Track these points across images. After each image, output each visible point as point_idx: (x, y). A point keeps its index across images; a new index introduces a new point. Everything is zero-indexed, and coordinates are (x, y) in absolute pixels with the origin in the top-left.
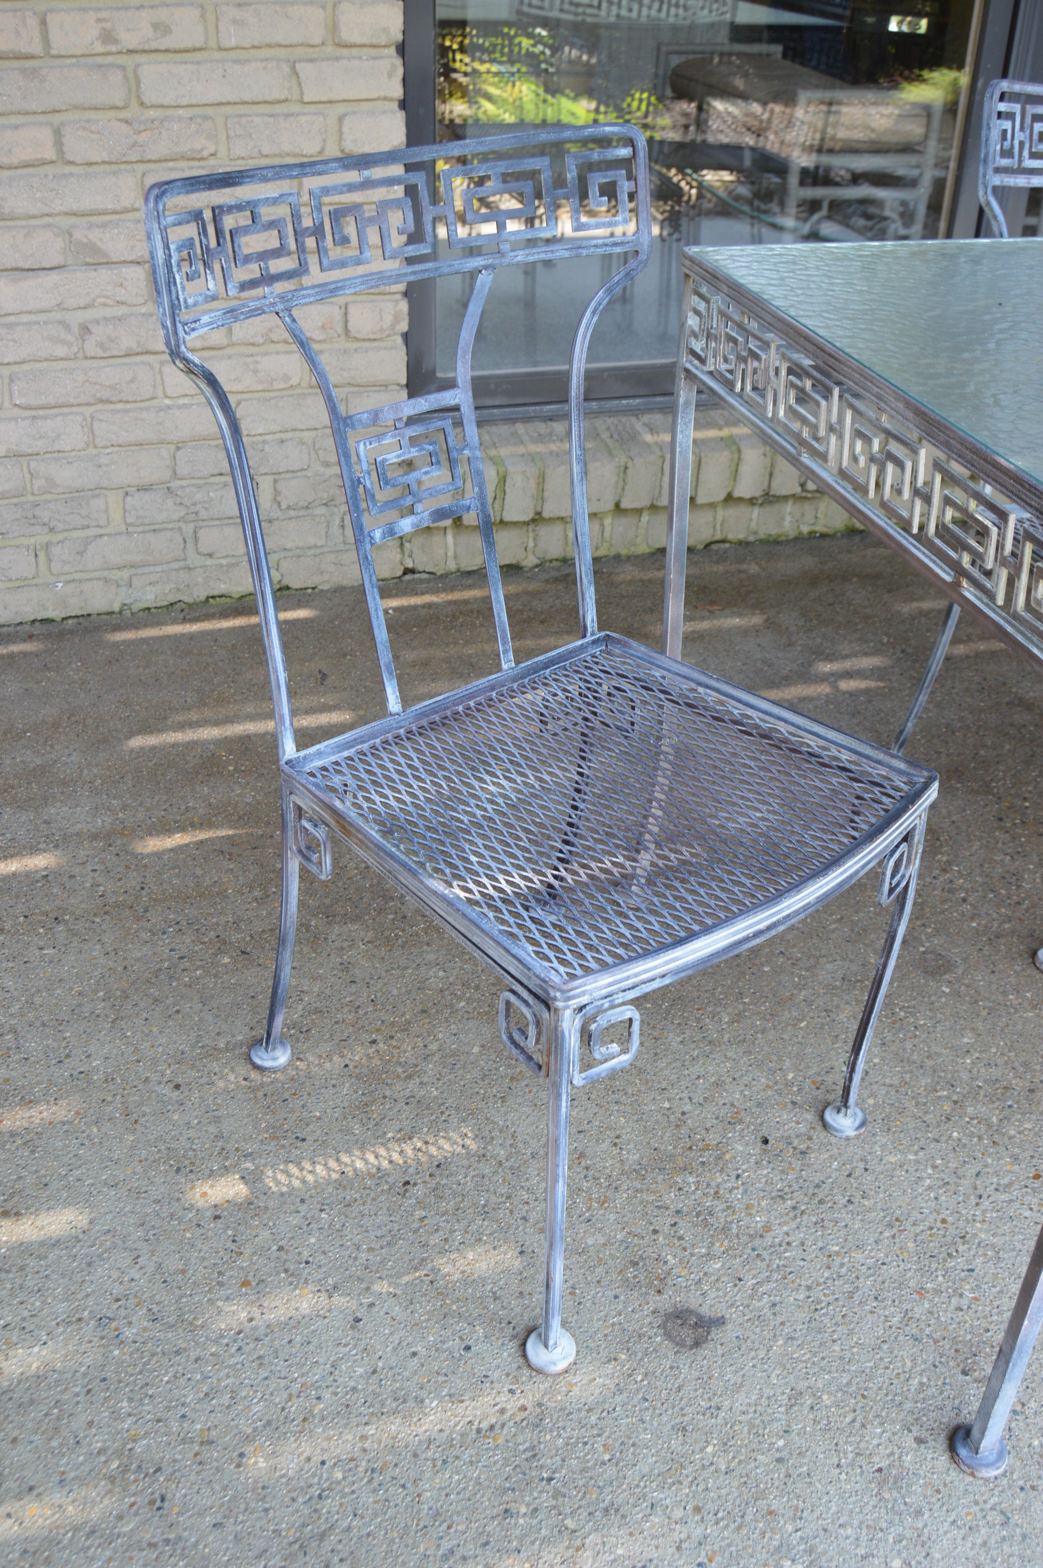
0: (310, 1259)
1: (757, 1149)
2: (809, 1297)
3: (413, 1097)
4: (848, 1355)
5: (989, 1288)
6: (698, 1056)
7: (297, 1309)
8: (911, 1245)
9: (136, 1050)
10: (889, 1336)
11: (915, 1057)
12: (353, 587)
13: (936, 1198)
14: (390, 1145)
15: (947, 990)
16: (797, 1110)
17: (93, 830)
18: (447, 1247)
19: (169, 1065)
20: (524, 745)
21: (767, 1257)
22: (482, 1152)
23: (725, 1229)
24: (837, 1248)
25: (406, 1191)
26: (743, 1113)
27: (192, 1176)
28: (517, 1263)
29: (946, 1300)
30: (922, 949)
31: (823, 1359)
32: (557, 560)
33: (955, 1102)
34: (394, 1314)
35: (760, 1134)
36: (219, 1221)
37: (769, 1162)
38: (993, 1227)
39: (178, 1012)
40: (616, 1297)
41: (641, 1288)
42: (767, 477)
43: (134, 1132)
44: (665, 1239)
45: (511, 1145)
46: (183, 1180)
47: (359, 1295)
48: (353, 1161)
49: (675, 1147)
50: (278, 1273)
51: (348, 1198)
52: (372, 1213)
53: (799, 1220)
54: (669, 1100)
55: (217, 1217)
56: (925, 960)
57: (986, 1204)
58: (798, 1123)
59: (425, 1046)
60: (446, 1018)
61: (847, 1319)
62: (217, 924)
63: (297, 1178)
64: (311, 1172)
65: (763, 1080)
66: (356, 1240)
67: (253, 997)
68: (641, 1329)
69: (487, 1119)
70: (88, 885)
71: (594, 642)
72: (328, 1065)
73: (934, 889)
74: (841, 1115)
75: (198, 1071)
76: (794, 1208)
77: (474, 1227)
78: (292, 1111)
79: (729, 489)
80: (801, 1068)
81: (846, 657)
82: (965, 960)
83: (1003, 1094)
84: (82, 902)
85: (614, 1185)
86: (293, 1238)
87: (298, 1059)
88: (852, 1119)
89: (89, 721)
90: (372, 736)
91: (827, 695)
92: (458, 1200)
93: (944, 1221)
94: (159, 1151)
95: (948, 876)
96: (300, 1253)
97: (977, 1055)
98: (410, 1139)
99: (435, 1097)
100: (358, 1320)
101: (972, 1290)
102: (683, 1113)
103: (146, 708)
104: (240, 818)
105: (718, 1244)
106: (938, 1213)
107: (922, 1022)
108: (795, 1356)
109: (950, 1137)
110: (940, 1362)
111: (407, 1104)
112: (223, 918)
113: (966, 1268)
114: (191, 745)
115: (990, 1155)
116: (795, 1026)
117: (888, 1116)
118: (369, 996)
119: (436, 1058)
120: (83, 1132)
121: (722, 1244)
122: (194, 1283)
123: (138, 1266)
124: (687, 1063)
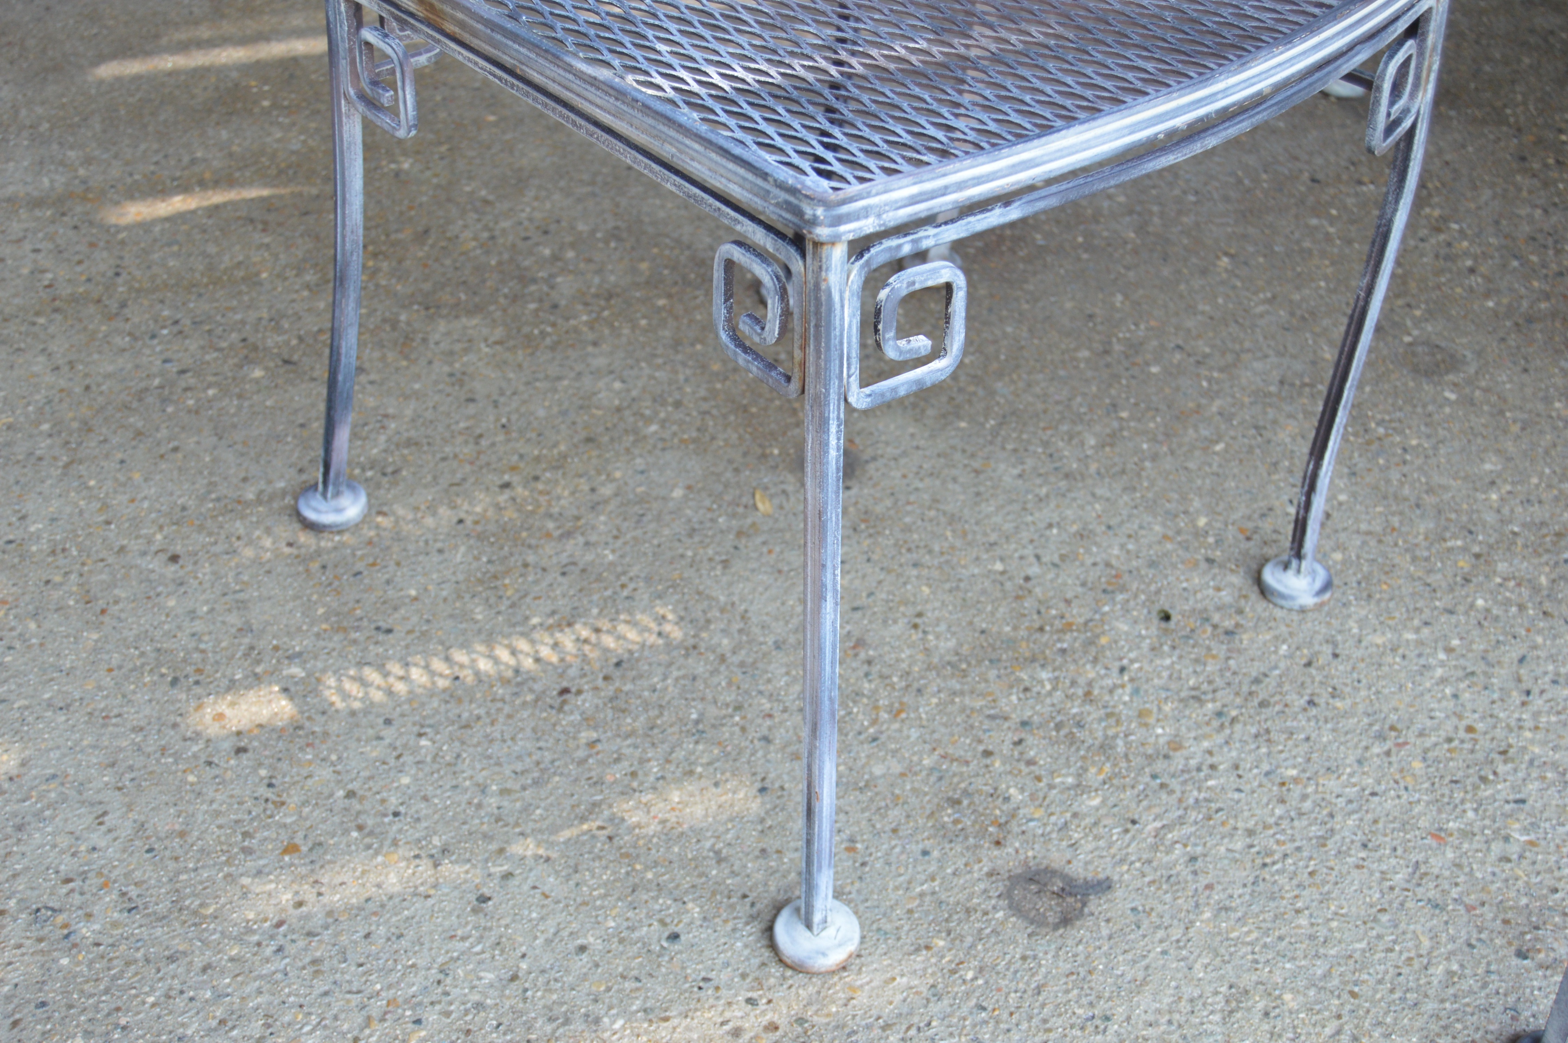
0: (402, 809)
1: (1151, 630)
2: (1251, 846)
3: (574, 564)
4: (1322, 932)
5: (1553, 828)
6: (1047, 496)
7: (379, 886)
8: (1417, 765)
9: (105, 507)
10: (1390, 903)
11: (1406, 491)
13: (1455, 696)
14: (536, 635)
15: (1453, 397)
16: (1216, 570)
17: (36, 194)
18: (635, 784)
19: (161, 528)
21: (1178, 788)
22: (691, 641)
23: (1105, 747)
24: (1294, 772)
25: (564, 702)
26: (1126, 577)
27: (198, 690)
28: (755, 806)
29: (1484, 847)
30: (1407, 339)
31: (1281, 938)
33: (1477, 556)
34: (546, 889)
35: (1157, 607)
36: (244, 756)
37: (1174, 648)
38: (1552, 736)
39: (176, 449)
40: (925, 853)
41: (966, 838)
43: (99, 626)
44: (1004, 763)
45: (740, 631)
46: (183, 696)
47: (487, 861)
48: (473, 661)
49: (1015, 628)
50: (346, 832)
51: (465, 715)
52: (507, 736)
53: (1227, 731)
54: (1002, 559)
55: (240, 750)
56: (1414, 354)
57: (1538, 702)
58: (1218, 589)
59: (593, 490)
60: (628, 450)
61: (1318, 879)
62: (243, 322)
63: (379, 688)
64: (401, 678)
65: (1157, 528)
66: (480, 778)
67: (302, 426)
68: (970, 898)
69: (699, 593)
70: (25, 271)
72: (429, 521)
73: (1422, 255)
74: (1291, 573)
75: (210, 534)
76: (1219, 714)
77: (680, 754)
78: (370, 589)
80: (1219, 509)
82: (1479, 354)
83: (1554, 544)
84: (15, 295)
85: (916, 685)
86: (371, 778)
87: (380, 513)
88: (1309, 579)
89: (31, 42)
92: (653, 713)
93: (1470, 729)
94: (143, 654)
95: (1442, 237)
96: (383, 801)
97: (1508, 488)
98: (570, 625)
99: (611, 564)
100: (484, 899)
101: (1525, 830)
102: (1027, 579)
103: (126, 22)
104: (280, 172)
105: (1093, 770)
106: (1460, 717)
107: (1414, 442)
108: (1233, 935)
109: (1472, 606)
110: (1479, 940)
111: (564, 574)
112: (252, 315)
113: (1511, 797)
114: (200, 72)
115: (1540, 632)
116: (1205, 450)
117: (1367, 578)
118: (497, 420)
119: (611, 507)
120: (12, 629)
121: (1100, 770)
122: (202, 850)
123: (103, 828)
124: (1029, 506)
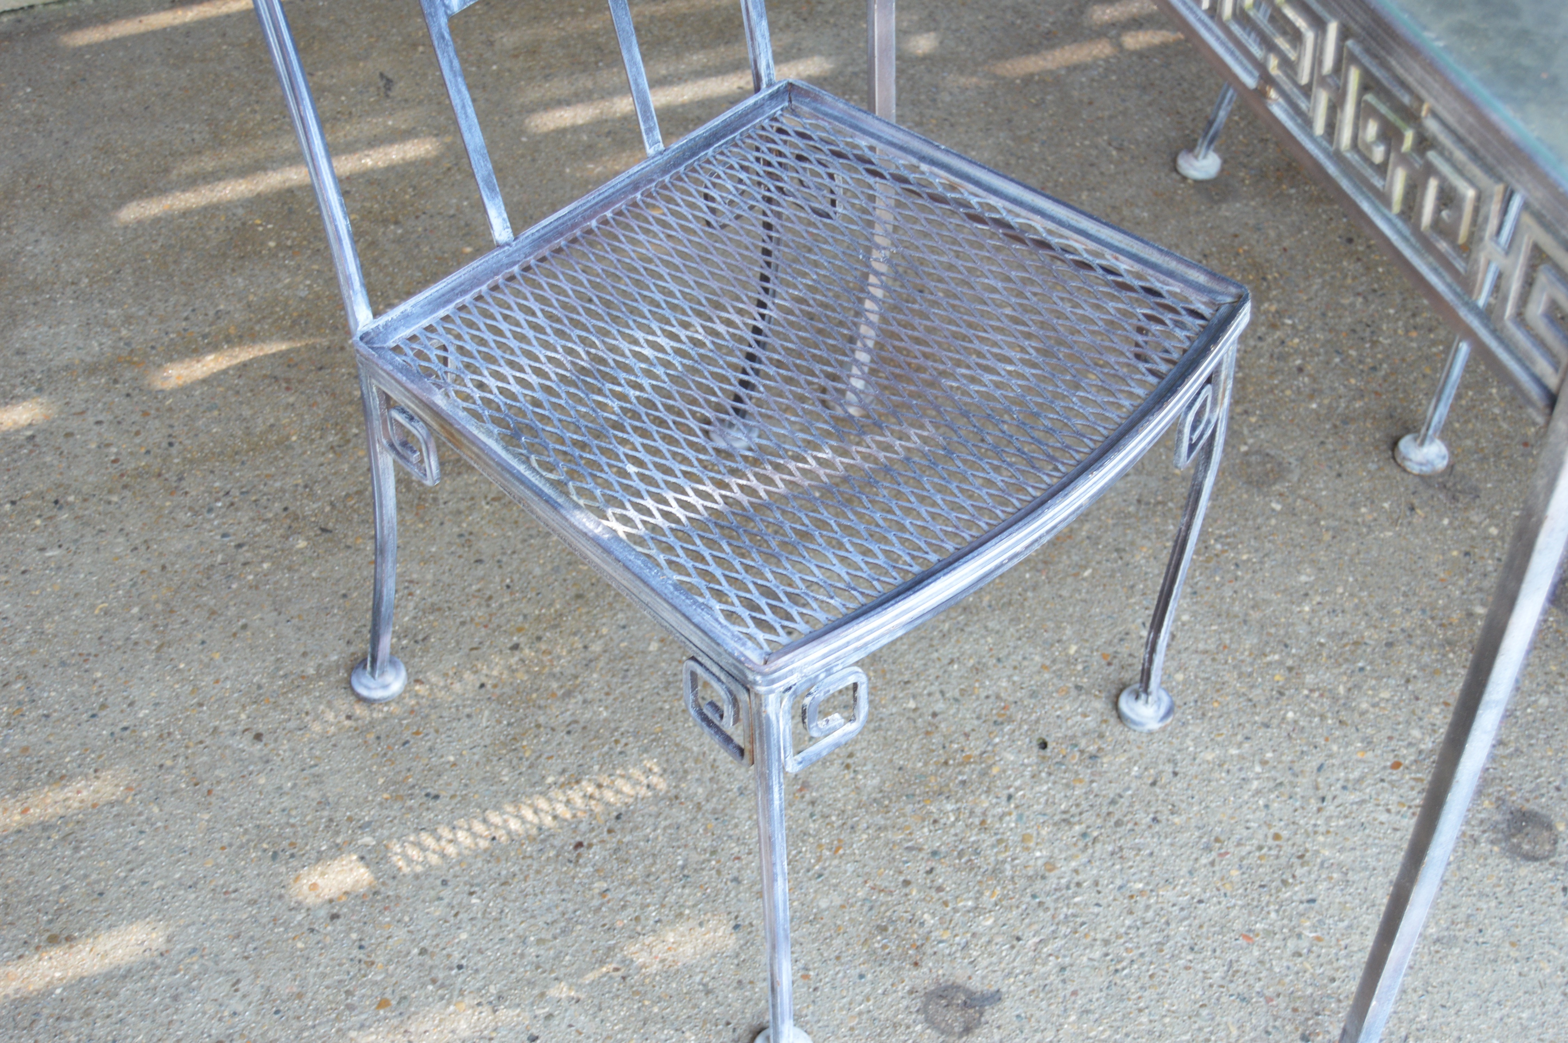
0: (464, 962)
1: (1033, 757)
2: (1107, 955)
3: (576, 722)
4: (1158, 1027)
5: (1335, 924)
6: (949, 631)
7: (453, 1031)
8: (1235, 873)
9: (196, 689)
10: (1210, 998)
11: (1236, 609)
13: (1267, 806)
14: (552, 794)
15: (1278, 507)
16: (1083, 697)
17: (88, 359)
18: (639, 928)
19: (244, 707)
21: (1052, 905)
22: (673, 792)
23: (996, 872)
24: (1140, 886)
25: (579, 856)
26: (1013, 708)
27: (294, 863)
28: (732, 942)
29: (1281, 944)
30: (1244, 448)
31: (1127, 1035)
33: (1290, 669)
34: (579, 1026)
35: (1036, 736)
36: (338, 922)
37: (1050, 774)
38: (1339, 839)
39: (244, 627)
40: (861, 976)
41: (892, 960)
43: (208, 807)
44: (919, 891)
45: (711, 779)
46: (283, 869)
47: (532, 1004)
48: (505, 821)
49: (926, 764)
50: (424, 985)
51: (504, 872)
52: (538, 891)
53: (1090, 851)
54: (914, 697)
55: (334, 917)
56: (1249, 465)
57: (1330, 808)
58: (1085, 715)
59: (586, 647)
60: (610, 604)
61: (1156, 980)
62: (283, 490)
63: (434, 852)
64: (451, 841)
65: (1037, 658)
66: (520, 930)
67: (344, 596)
68: (895, 1016)
69: (677, 745)
70: (93, 446)
71: (772, 97)
72: (457, 687)
73: (1260, 356)
74: (1141, 702)
75: (284, 711)
76: (1084, 835)
77: (671, 899)
78: (417, 757)
80: (1086, 636)
82: (1301, 460)
83: (1352, 652)
84: (88, 473)
85: (850, 822)
86: (437, 935)
87: (417, 681)
88: (1155, 707)
89: (58, 184)
90: (476, 281)
91: (1107, 60)
92: (648, 861)
93: (1277, 837)
94: (246, 831)
95: (1278, 334)
96: (449, 956)
97: (1318, 599)
98: (578, 782)
99: (605, 720)
100: (533, 1039)
101: (1314, 928)
102: (934, 715)
103: (137, 155)
104: (294, 323)
105: (987, 893)
106: (1269, 826)
107: (1245, 557)
108: (1092, 1034)
109: (1284, 718)
110: (1274, 1027)
111: (569, 733)
112: (290, 482)
113: (1305, 898)
114: (210, 211)
115: (1335, 740)
116: (1076, 575)
117: (1202, 696)
118: (503, 581)
119: (601, 664)
120: (140, 814)
121: (993, 893)
122: (316, 1009)
123: (239, 994)
124: (935, 642)
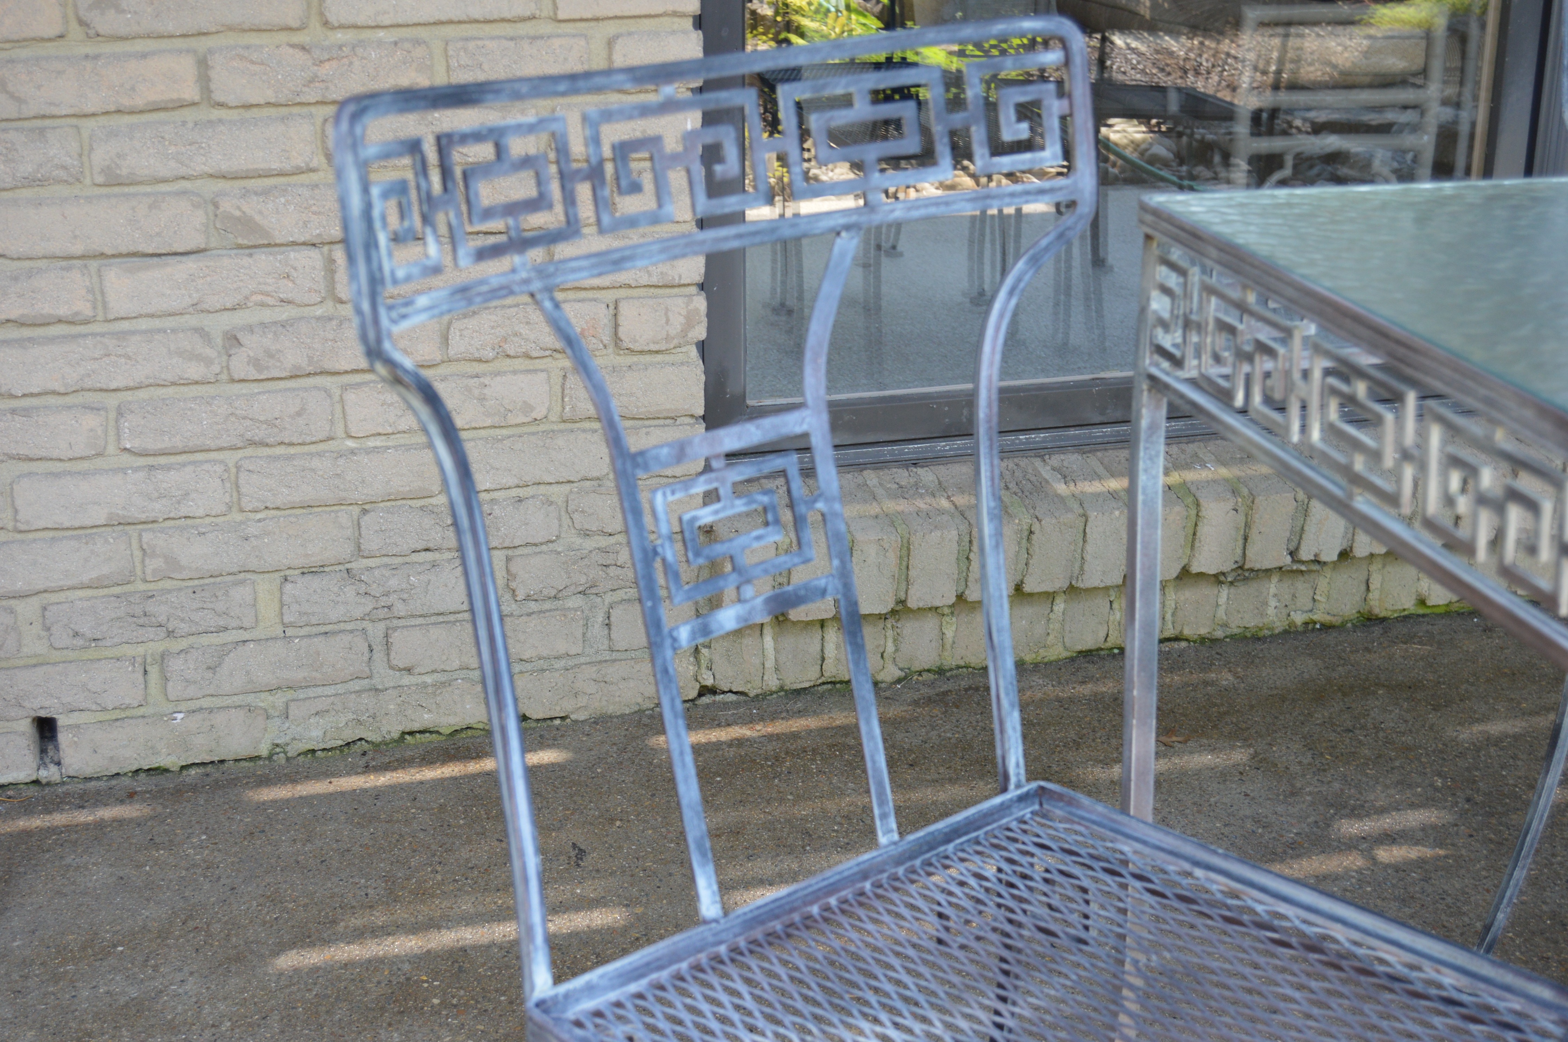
12: (622, 716)
20: (922, 969)
32: (929, 671)
42: (1240, 542)
71: (1021, 799)
79: (1185, 561)
81: (1382, 811)
89: (216, 927)
90: (675, 957)
91: (1359, 871)
103: (306, 906)
114: (374, 964)
